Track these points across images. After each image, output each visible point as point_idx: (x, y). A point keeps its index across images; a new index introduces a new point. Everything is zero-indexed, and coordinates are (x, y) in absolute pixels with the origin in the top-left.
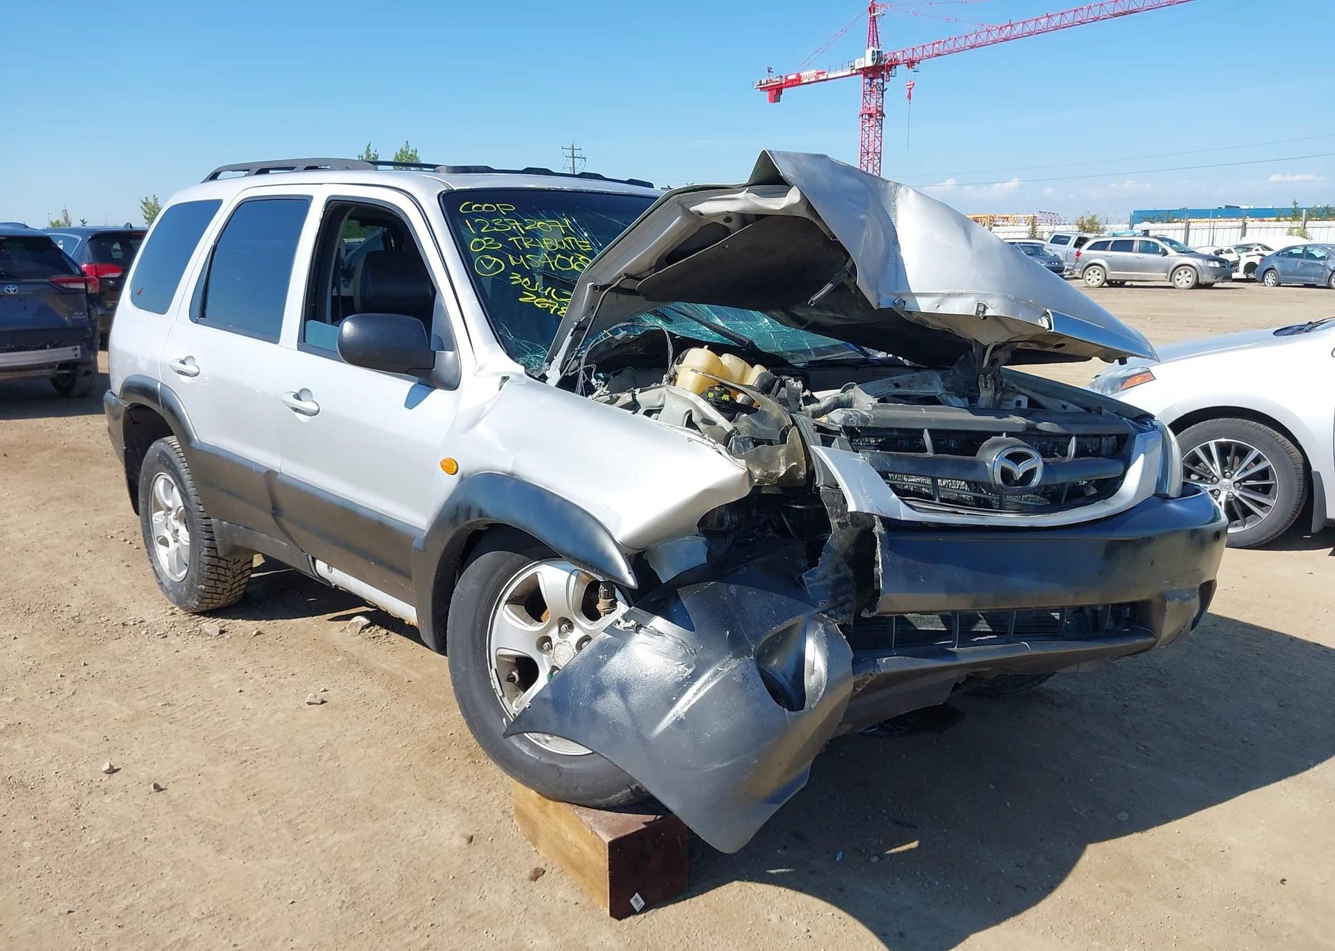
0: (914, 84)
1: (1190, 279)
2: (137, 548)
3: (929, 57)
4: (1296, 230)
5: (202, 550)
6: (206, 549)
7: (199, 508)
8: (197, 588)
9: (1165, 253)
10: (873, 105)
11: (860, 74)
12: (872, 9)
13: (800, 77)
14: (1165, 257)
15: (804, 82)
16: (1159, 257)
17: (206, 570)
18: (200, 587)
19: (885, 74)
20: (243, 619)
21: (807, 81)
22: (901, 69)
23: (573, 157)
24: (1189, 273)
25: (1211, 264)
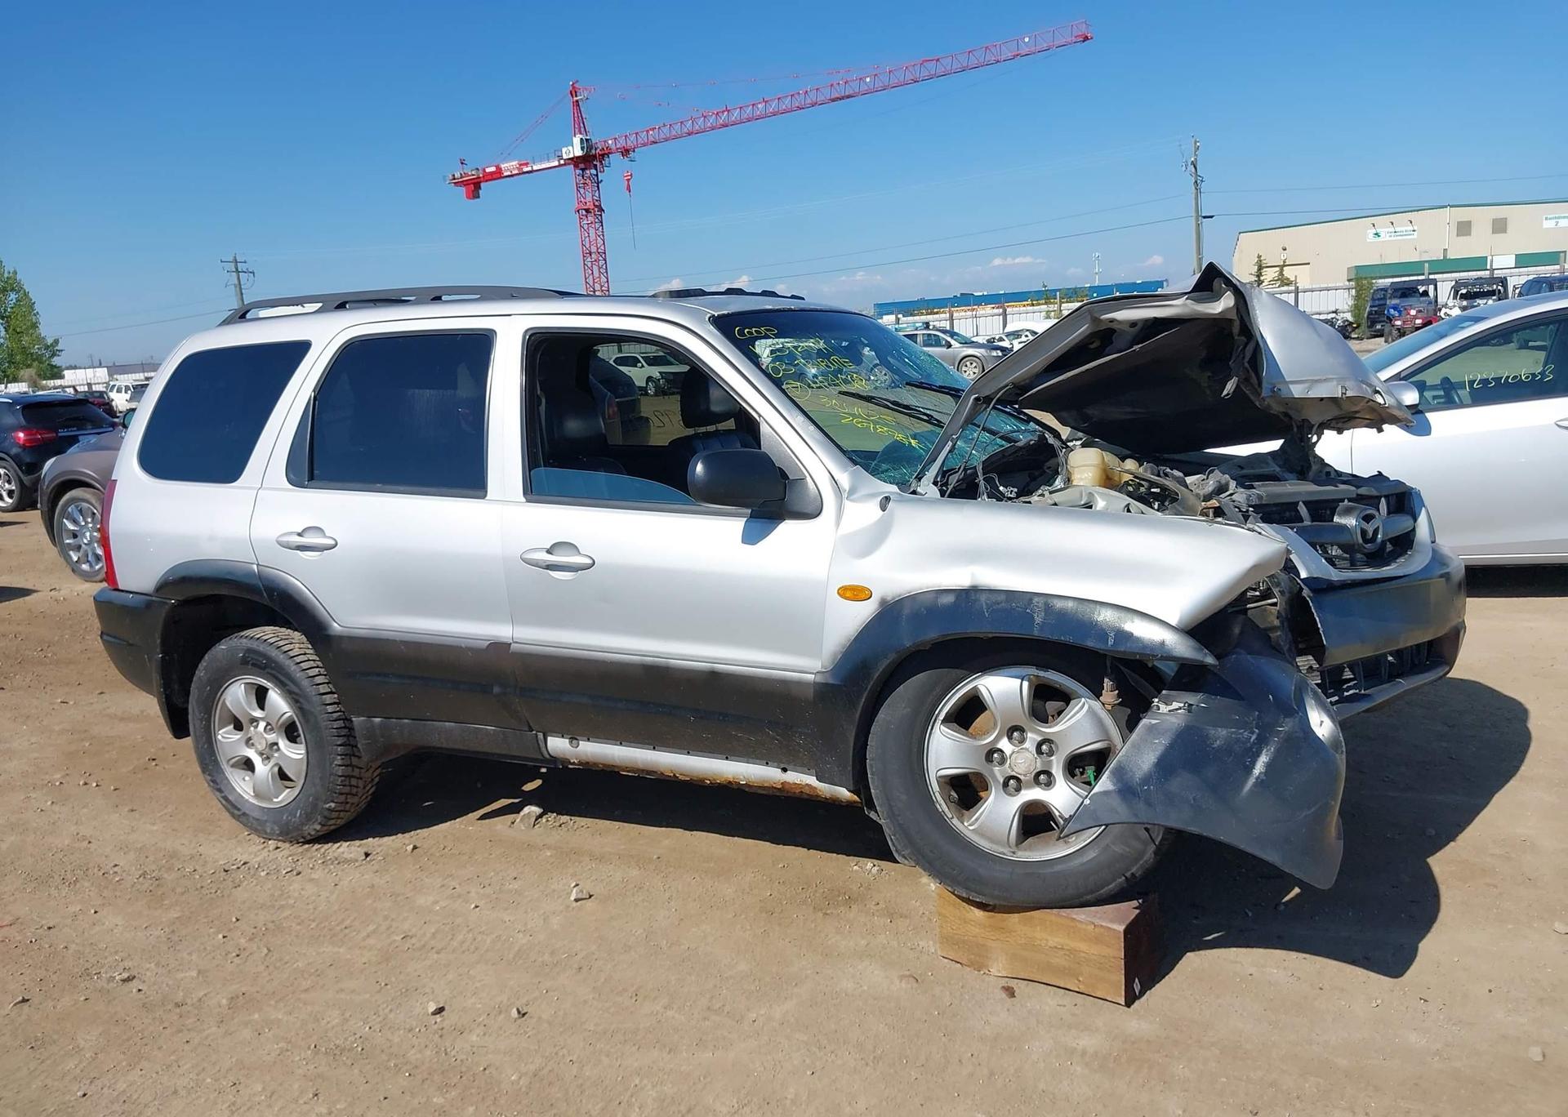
0: (631, 175)
1: (976, 371)
2: (115, 790)
3: (644, 145)
4: (1053, 313)
5: (334, 759)
6: (339, 757)
7: (327, 710)
8: (323, 808)
9: (949, 346)
10: (589, 199)
11: (569, 164)
12: (574, 92)
13: (501, 169)
14: (950, 349)
15: (506, 174)
16: (944, 349)
17: (339, 783)
18: (327, 806)
19: (598, 164)
20: (374, 838)
21: (509, 173)
22: (615, 159)
23: (237, 271)
24: (974, 364)
25: (994, 353)
